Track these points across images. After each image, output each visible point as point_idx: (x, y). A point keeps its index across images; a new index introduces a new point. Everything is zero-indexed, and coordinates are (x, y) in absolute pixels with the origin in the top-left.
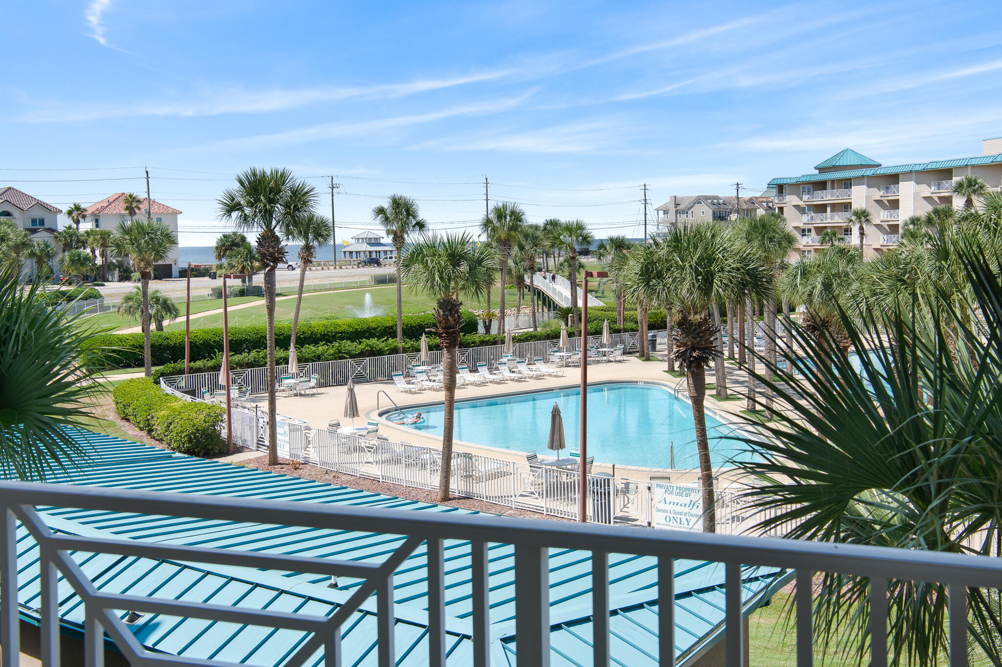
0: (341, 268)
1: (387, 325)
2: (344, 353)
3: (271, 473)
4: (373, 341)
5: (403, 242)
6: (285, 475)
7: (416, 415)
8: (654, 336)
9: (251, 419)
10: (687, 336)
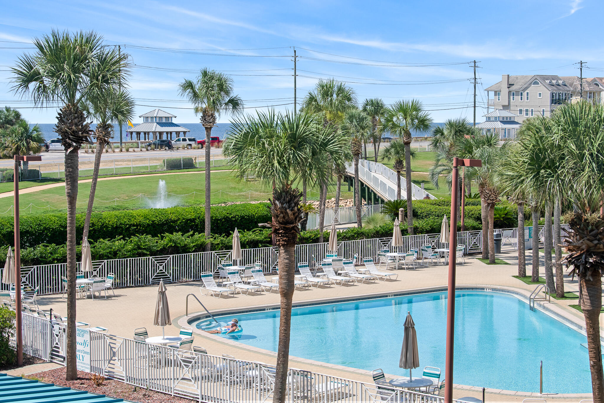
0: (128, 151)
1: (189, 217)
2: (144, 249)
3: (69, 389)
4: (177, 236)
5: (214, 122)
6: (86, 392)
7: (232, 322)
8: (499, 235)
9: (44, 325)
10: (581, 238)
